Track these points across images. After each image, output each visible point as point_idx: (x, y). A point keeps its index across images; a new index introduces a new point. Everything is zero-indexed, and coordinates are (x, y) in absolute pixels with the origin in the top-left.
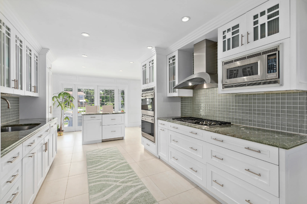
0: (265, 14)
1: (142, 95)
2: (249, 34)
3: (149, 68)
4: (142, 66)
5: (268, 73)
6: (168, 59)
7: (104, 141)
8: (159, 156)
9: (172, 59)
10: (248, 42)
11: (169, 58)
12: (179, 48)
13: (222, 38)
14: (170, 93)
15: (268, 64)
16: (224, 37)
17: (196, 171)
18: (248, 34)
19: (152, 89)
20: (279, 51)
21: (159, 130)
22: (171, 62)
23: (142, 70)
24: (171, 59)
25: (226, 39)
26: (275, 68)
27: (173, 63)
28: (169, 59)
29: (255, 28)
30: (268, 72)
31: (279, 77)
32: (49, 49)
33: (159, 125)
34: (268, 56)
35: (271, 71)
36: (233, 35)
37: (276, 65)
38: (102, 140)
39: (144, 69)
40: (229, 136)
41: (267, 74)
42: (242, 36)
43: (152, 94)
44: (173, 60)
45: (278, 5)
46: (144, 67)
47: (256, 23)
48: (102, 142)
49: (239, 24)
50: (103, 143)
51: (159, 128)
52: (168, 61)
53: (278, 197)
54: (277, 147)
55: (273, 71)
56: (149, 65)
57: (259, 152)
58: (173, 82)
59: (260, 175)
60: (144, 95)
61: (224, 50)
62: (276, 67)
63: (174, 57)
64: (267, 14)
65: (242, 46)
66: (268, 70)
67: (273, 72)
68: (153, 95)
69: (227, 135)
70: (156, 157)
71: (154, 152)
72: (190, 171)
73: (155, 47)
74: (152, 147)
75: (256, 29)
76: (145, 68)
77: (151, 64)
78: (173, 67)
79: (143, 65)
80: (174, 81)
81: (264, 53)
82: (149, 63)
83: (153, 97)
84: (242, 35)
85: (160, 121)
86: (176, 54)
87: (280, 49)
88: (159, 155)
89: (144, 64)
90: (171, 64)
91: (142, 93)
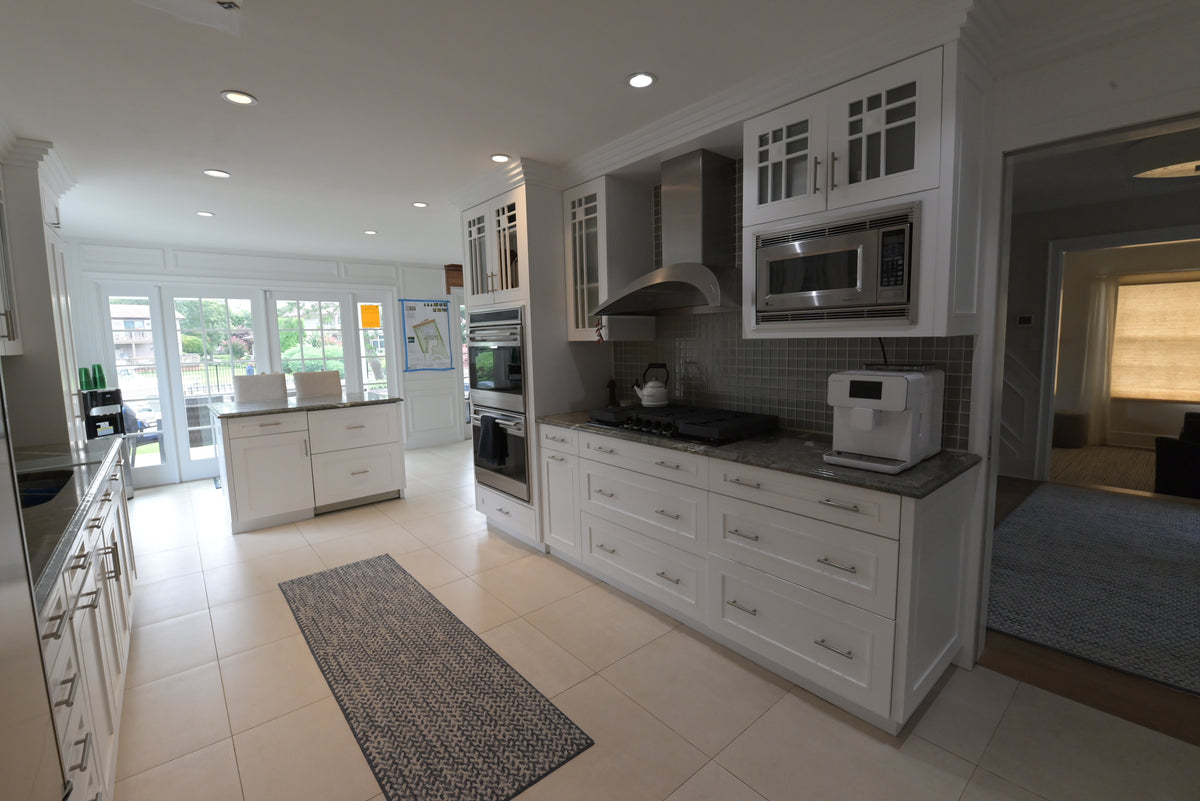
0: (880, 106)
1: (472, 335)
2: (836, 159)
3: (496, 234)
4: (467, 225)
5: (882, 285)
6: (569, 206)
7: (322, 513)
8: (547, 547)
9: (584, 206)
10: (834, 186)
11: (574, 203)
12: (608, 170)
13: (756, 157)
14: (577, 327)
15: (883, 257)
16: (763, 156)
17: (677, 582)
18: (834, 159)
19: (513, 314)
20: (911, 224)
21: (545, 459)
22: (581, 216)
23: (467, 239)
24: (580, 205)
25: (769, 163)
26: (900, 273)
27: (587, 220)
28: (574, 207)
29: (852, 143)
30: (882, 282)
31: (909, 299)
32: (50, 144)
33: (545, 442)
34: (885, 234)
35: (889, 282)
36: (788, 153)
37: (902, 265)
38: (315, 509)
39: (475, 235)
40: (776, 469)
41: (880, 288)
42: (817, 163)
43: (514, 331)
44: (588, 211)
45: (913, 85)
46: (474, 229)
47: (855, 127)
48: (316, 515)
49: (807, 121)
50: (321, 519)
51: (545, 454)
52: (569, 211)
53: (893, 618)
54: (897, 493)
55: (896, 281)
56: (495, 223)
57: (855, 509)
58: (589, 290)
59: (853, 570)
60: (478, 334)
61: (762, 200)
62: (902, 270)
63: (592, 198)
64: (885, 107)
65: (815, 192)
66: (882, 278)
67: (896, 285)
68: (519, 337)
69: (771, 468)
70: (534, 551)
71: (530, 534)
72: (657, 582)
73: (523, 159)
74: (520, 519)
75: (854, 146)
76: (480, 230)
77: (504, 219)
78: (587, 235)
79: (471, 219)
80: (593, 285)
81: (876, 223)
82: (495, 213)
83: (517, 344)
84: (816, 158)
85: (545, 429)
86: (600, 189)
87: (914, 219)
88: (548, 541)
89: (474, 215)
90: (581, 222)
91: (473, 325)
